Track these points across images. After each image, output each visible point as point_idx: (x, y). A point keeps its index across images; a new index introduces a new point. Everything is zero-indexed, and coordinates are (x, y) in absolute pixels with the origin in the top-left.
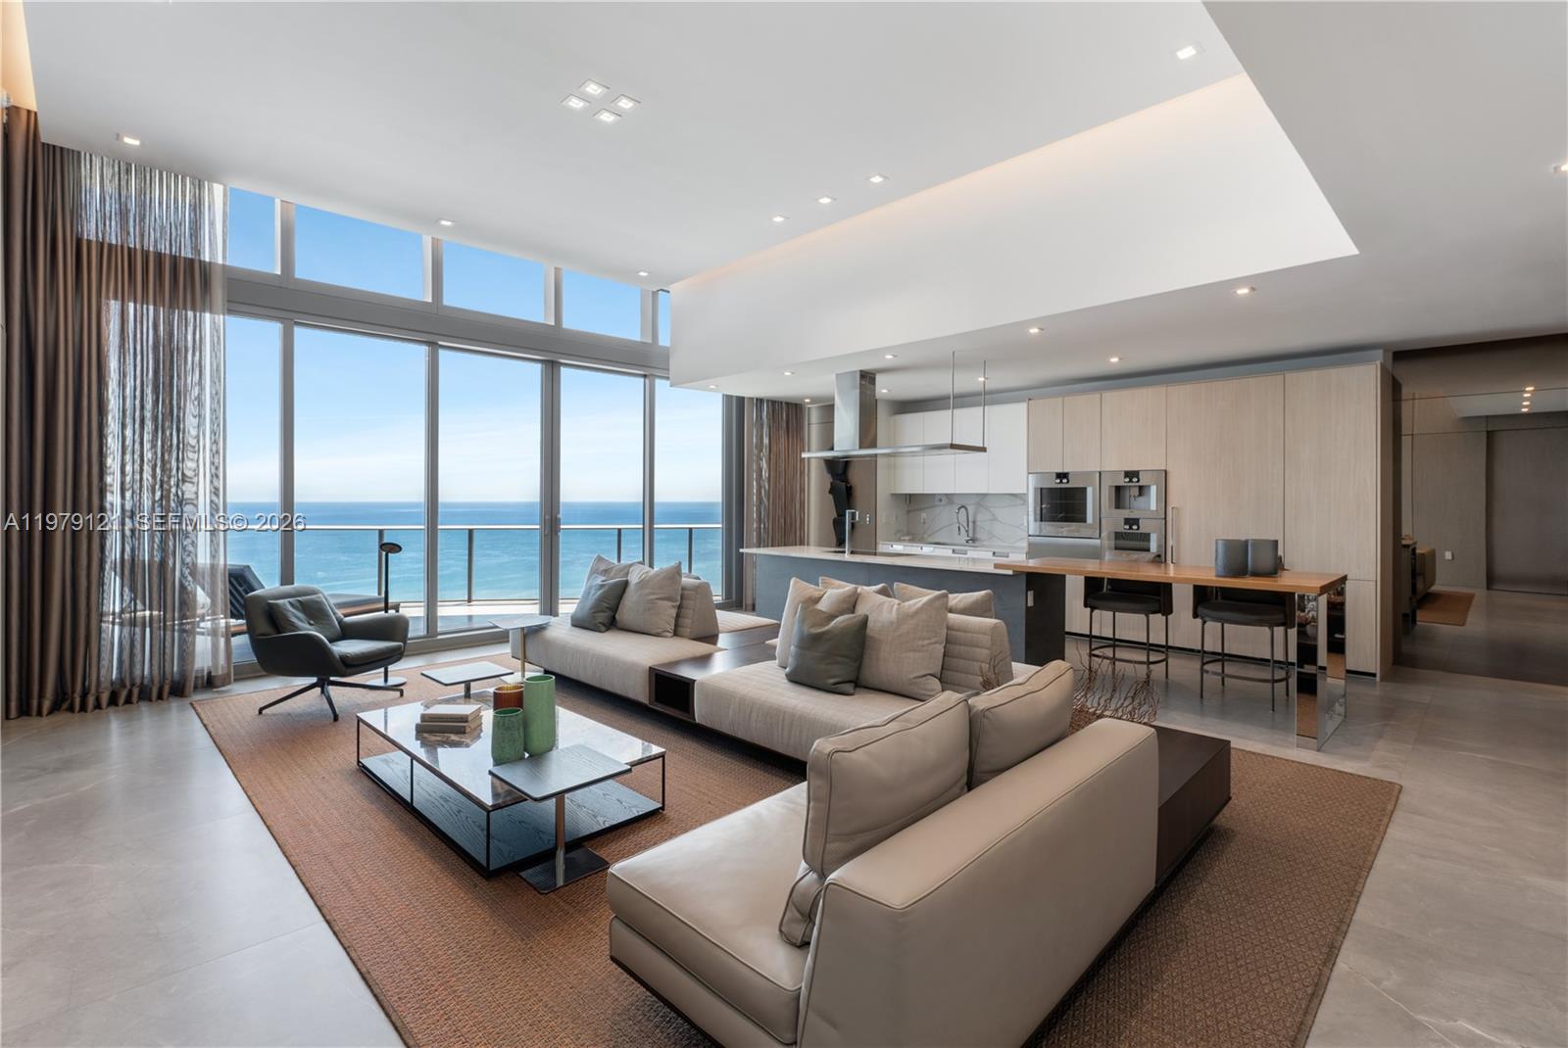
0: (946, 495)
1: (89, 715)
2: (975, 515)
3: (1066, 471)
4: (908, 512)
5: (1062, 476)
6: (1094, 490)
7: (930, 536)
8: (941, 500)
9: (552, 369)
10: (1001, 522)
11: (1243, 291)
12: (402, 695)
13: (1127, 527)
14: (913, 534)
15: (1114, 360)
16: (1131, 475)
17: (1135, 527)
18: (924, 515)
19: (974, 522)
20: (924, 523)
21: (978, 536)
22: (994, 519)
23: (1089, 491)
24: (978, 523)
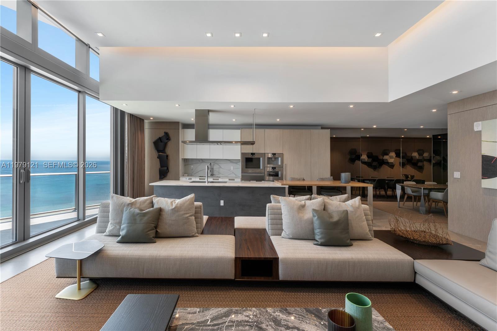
0: (201, 159)
2: (213, 166)
3: (254, 152)
5: (253, 154)
6: (263, 159)
7: (195, 174)
8: (199, 161)
10: (222, 168)
11: (351, 106)
13: (273, 170)
14: (188, 173)
15: (278, 120)
16: (274, 154)
17: (275, 170)
18: (192, 166)
21: (214, 173)
22: (220, 167)
23: (261, 159)
24: (214, 169)
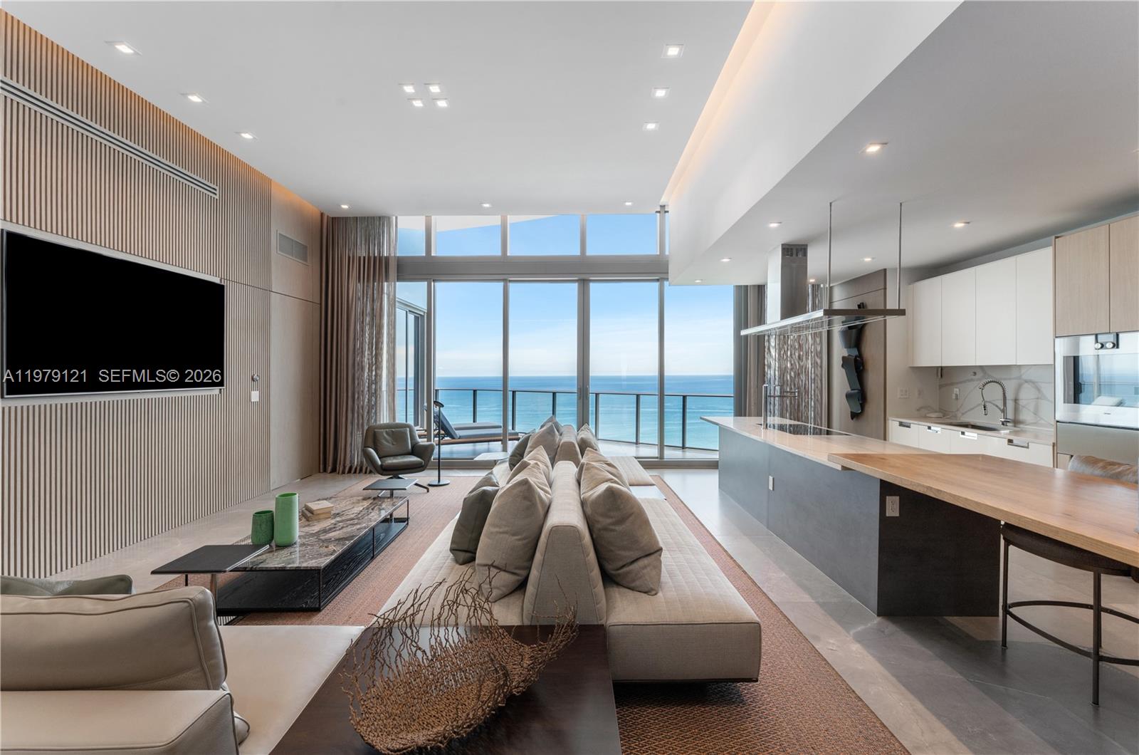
0: (981, 367)
1: (352, 475)
4: (941, 387)
7: (963, 414)
8: (975, 373)
9: (584, 284)
12: (428, 491)
14: (945, 411)
18: (956, 390)
19: (1016, 401)
20: (957, 399)
21: (1022, 417)
24: (1021, 403)
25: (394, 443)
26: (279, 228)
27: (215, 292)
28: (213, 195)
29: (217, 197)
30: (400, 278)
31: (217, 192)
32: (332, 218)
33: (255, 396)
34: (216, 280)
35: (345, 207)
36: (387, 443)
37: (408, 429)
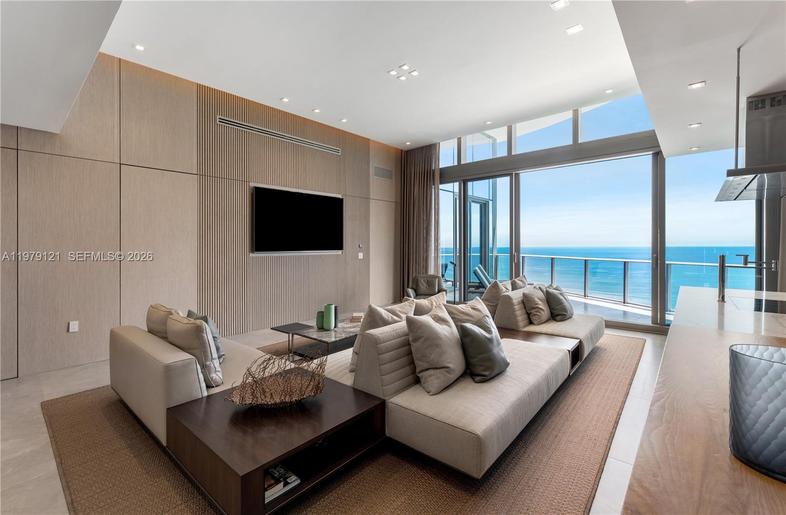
25: (428, 287)
26: (375, 163)
27: (338, 203)
28: (338, 154)
29: (340, 154)
30: (442, 182)
31: (340, 152)
32: (407, 151)
33: (361, 256)
34: (340, 196)
35: (408, 143)
36: (423, 287)
37: (437, 279)
